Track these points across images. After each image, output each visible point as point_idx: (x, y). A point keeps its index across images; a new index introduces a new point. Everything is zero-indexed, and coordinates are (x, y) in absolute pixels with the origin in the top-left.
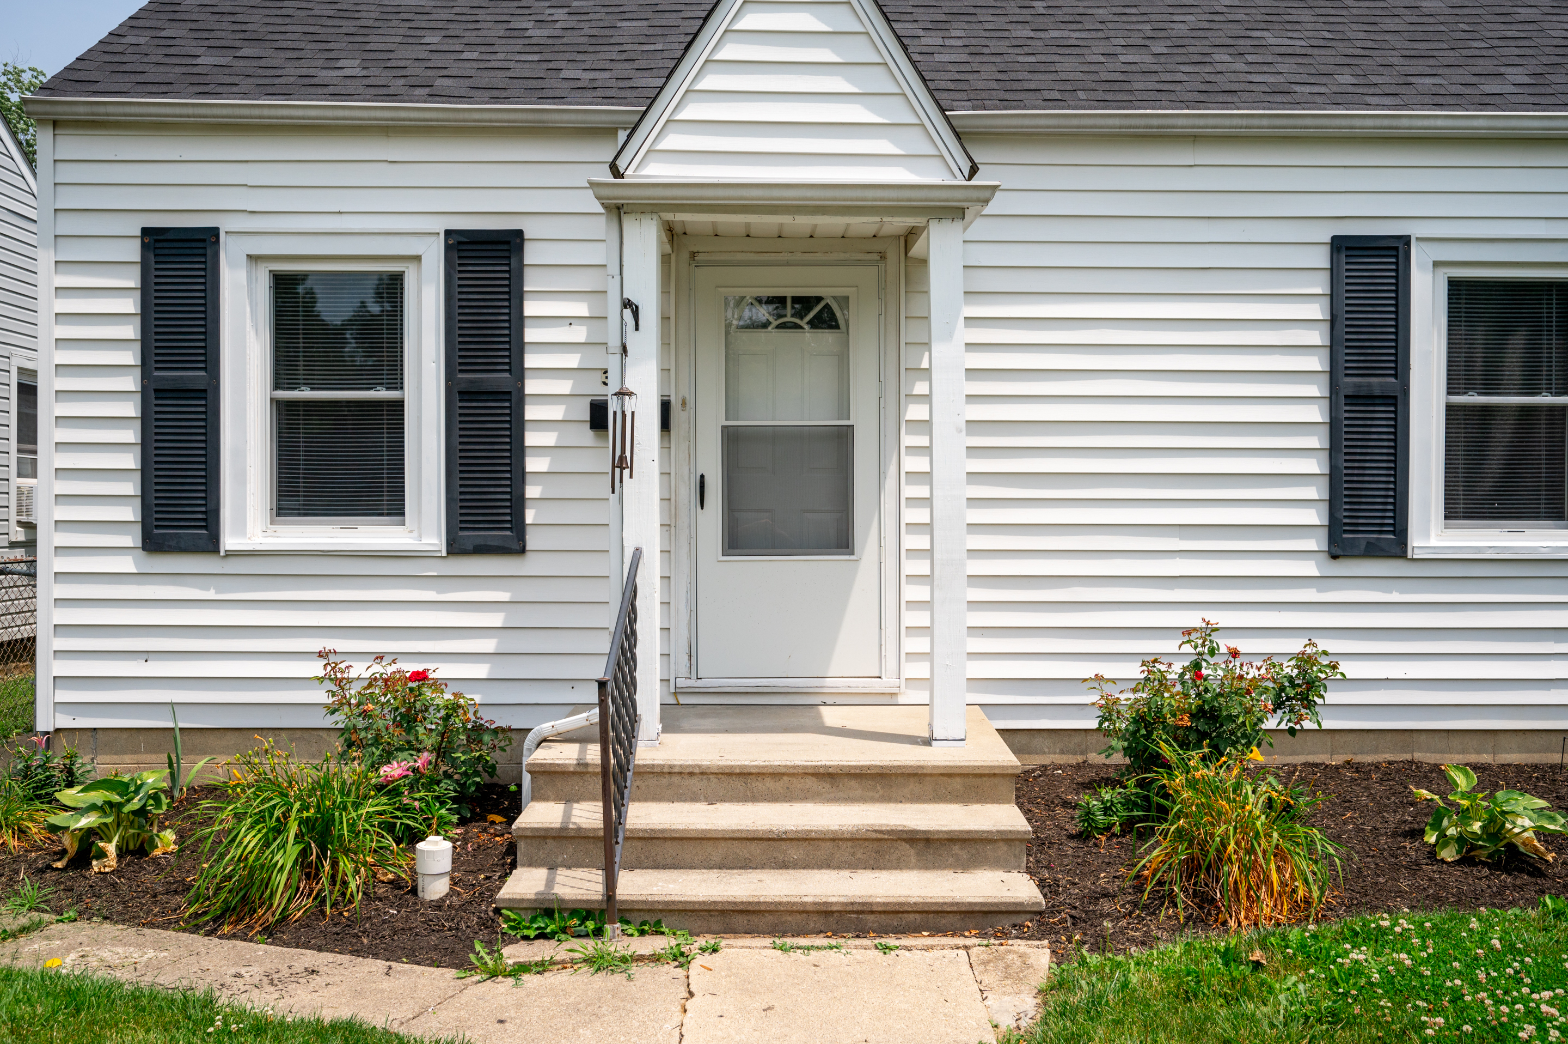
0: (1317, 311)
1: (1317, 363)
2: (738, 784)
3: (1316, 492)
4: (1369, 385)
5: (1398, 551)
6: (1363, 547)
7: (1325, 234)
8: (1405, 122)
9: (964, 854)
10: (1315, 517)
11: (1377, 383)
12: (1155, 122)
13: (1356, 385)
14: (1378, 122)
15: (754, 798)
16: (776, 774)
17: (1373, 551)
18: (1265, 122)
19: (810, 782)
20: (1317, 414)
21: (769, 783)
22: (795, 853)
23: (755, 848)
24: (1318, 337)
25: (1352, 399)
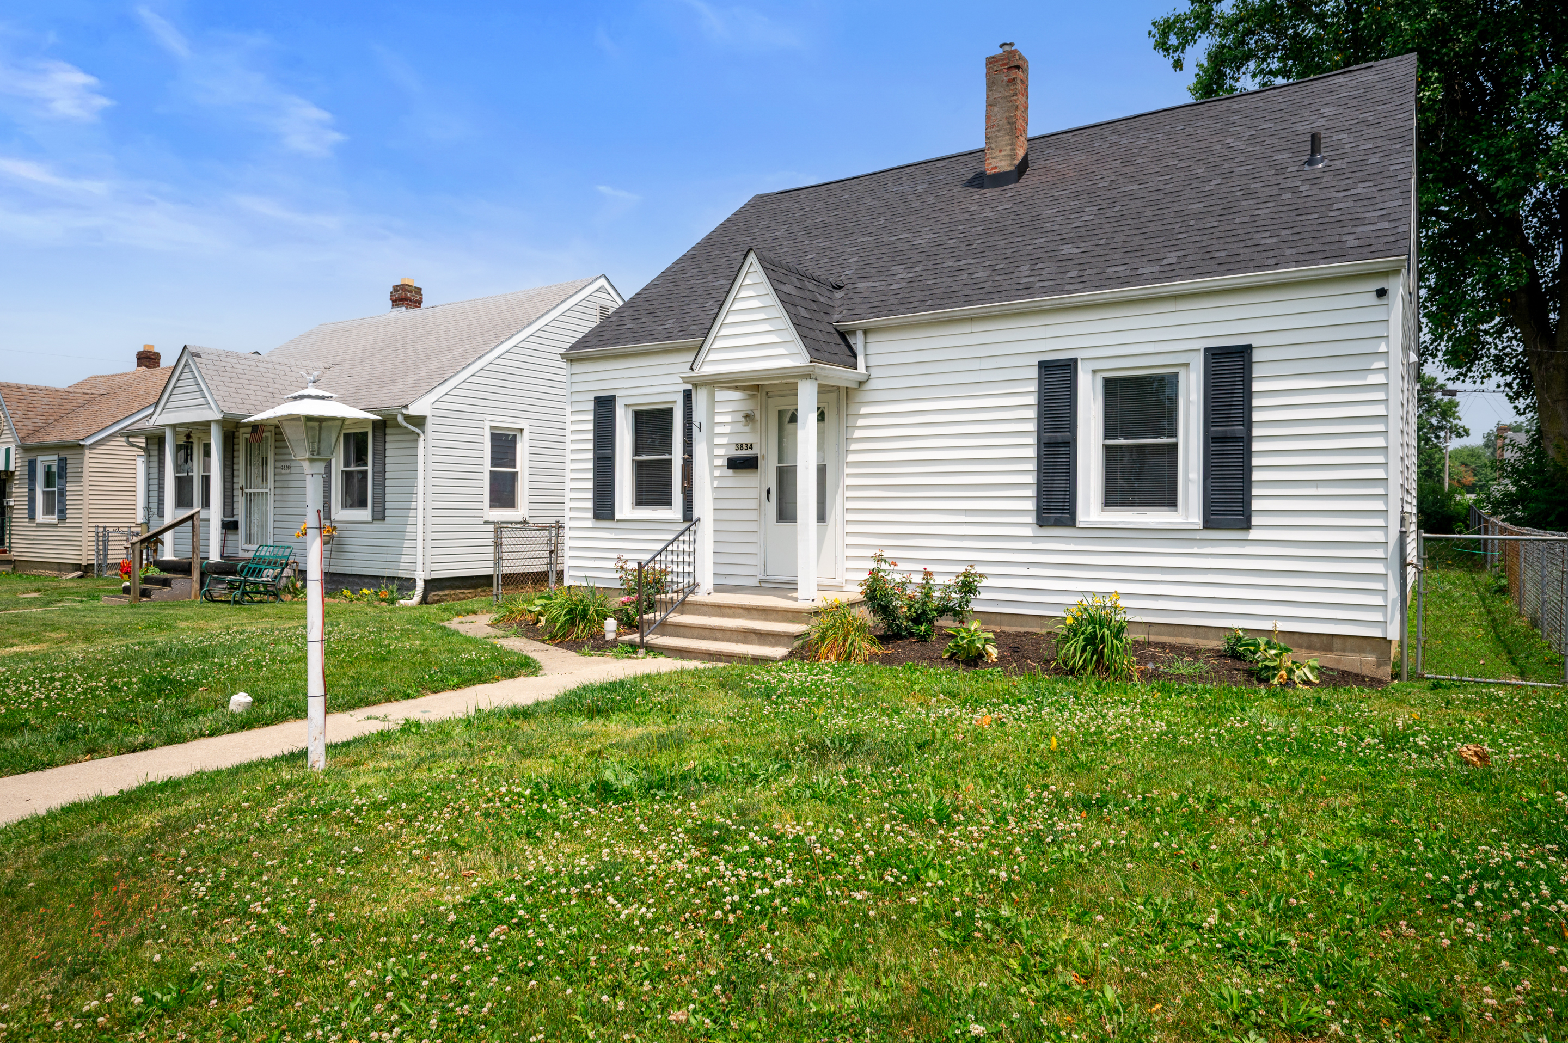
0: (1032, 400)
1: (1032, 426)
2: (718, 609)
3: (1031, 492)
4: (1056, 437)
5: (1071, 523)
6: (1053, 521)
7: (1035, 361)
8: (1067, 300)
9: (773, 640)
10: (1031, 505)
11: (1059, 436)
12: (946, 315)
13: (1050, 437)
14: (1054, 302)
15: (723, 616)
16: (730, 607)
17: (1058, 523)
18: (997, 309)
19: (741, 611)
20: (1032, 452)
21: (728, 610)
22: (719, 635)
23: (707, 632)
24: (1032, 413)
25: (1047, 444)
